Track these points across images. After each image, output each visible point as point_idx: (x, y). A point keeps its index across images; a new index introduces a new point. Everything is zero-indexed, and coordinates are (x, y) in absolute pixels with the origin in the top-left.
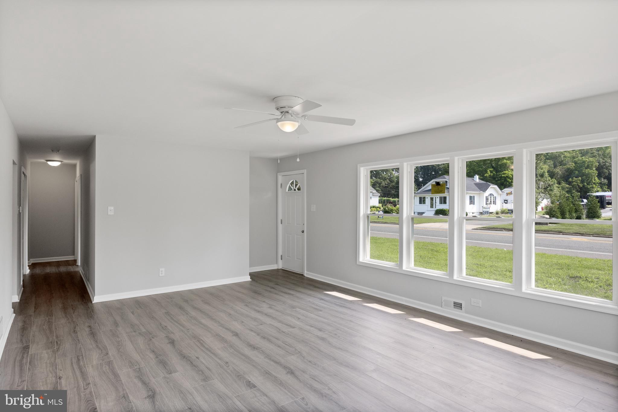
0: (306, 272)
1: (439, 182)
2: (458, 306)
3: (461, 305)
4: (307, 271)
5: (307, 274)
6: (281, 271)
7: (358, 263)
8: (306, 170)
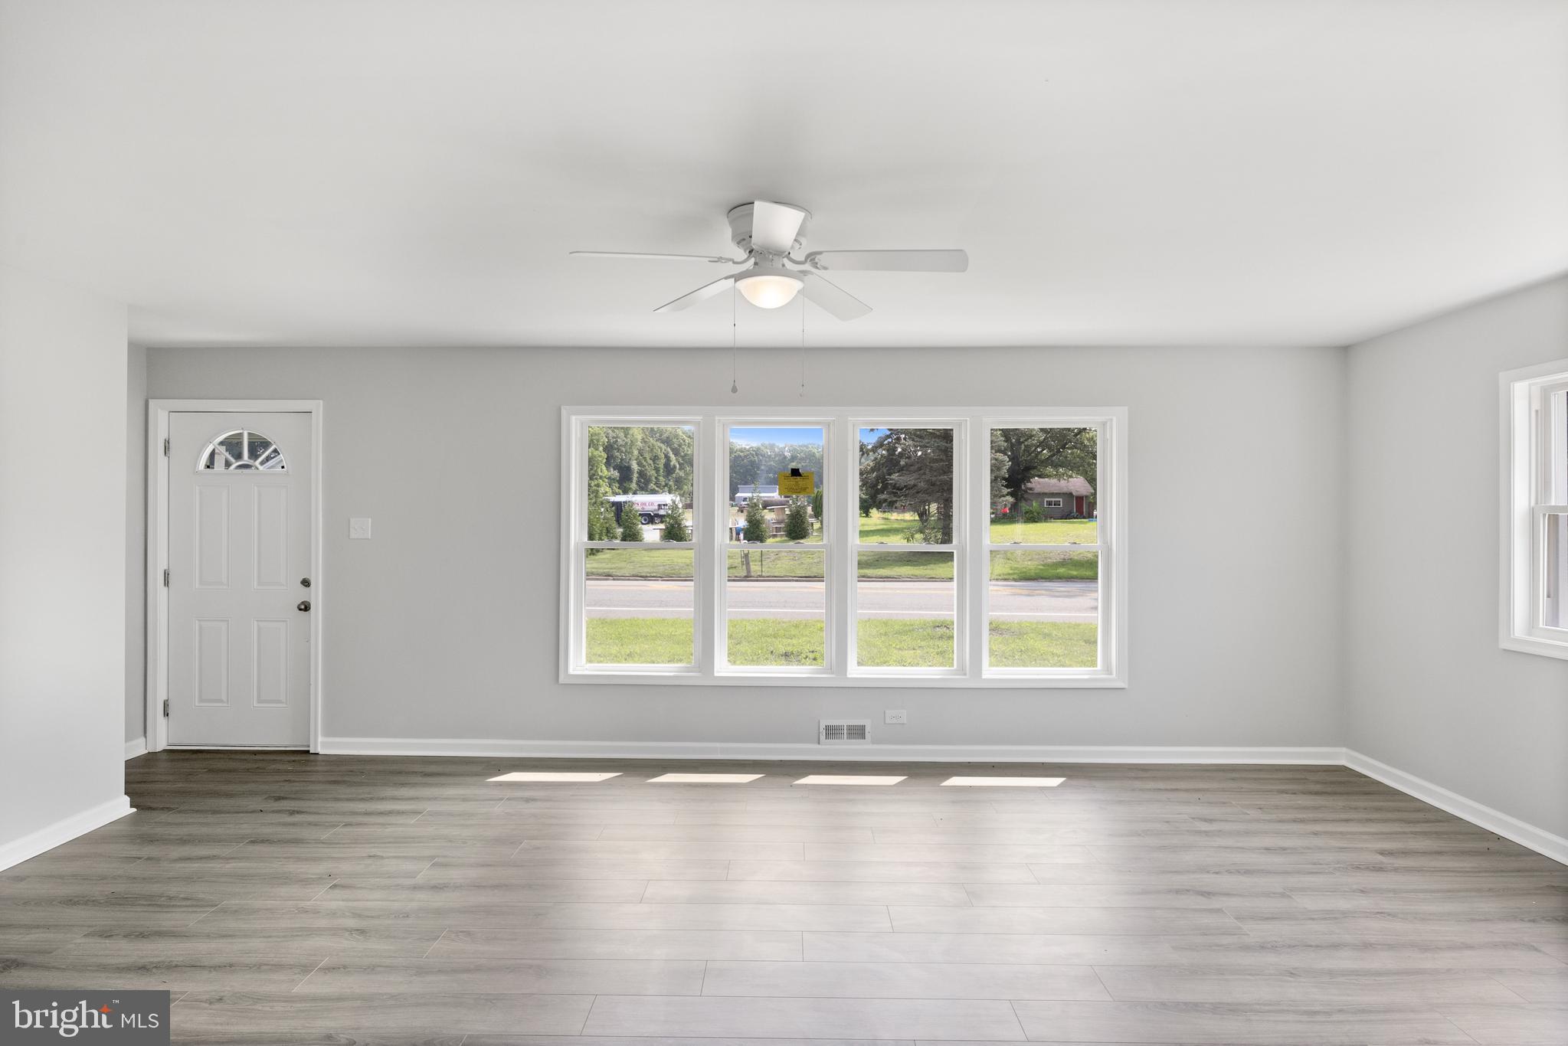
0: (320, 739)
1: (798, 469)
2: (858, 732)
3: (863, 728)
4: (322, 736)
5: (323, 745)
6: (164, 756)
7: (562, 679)
8: (321, 402)
